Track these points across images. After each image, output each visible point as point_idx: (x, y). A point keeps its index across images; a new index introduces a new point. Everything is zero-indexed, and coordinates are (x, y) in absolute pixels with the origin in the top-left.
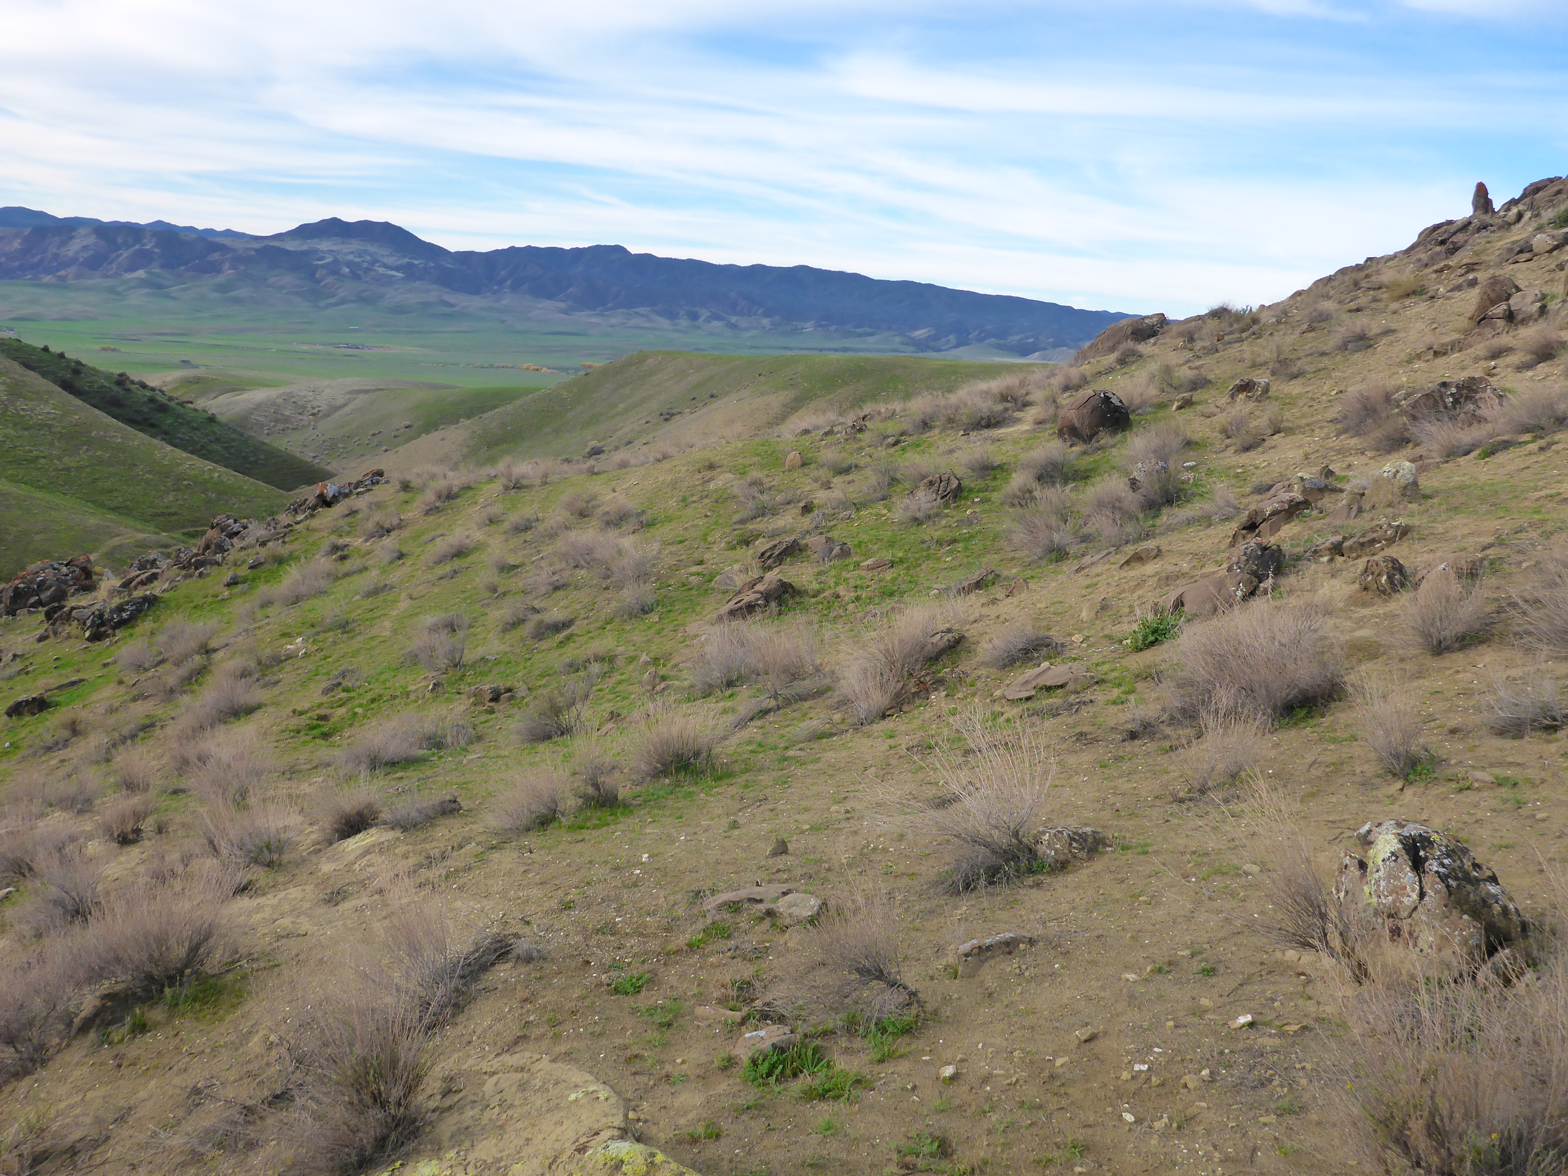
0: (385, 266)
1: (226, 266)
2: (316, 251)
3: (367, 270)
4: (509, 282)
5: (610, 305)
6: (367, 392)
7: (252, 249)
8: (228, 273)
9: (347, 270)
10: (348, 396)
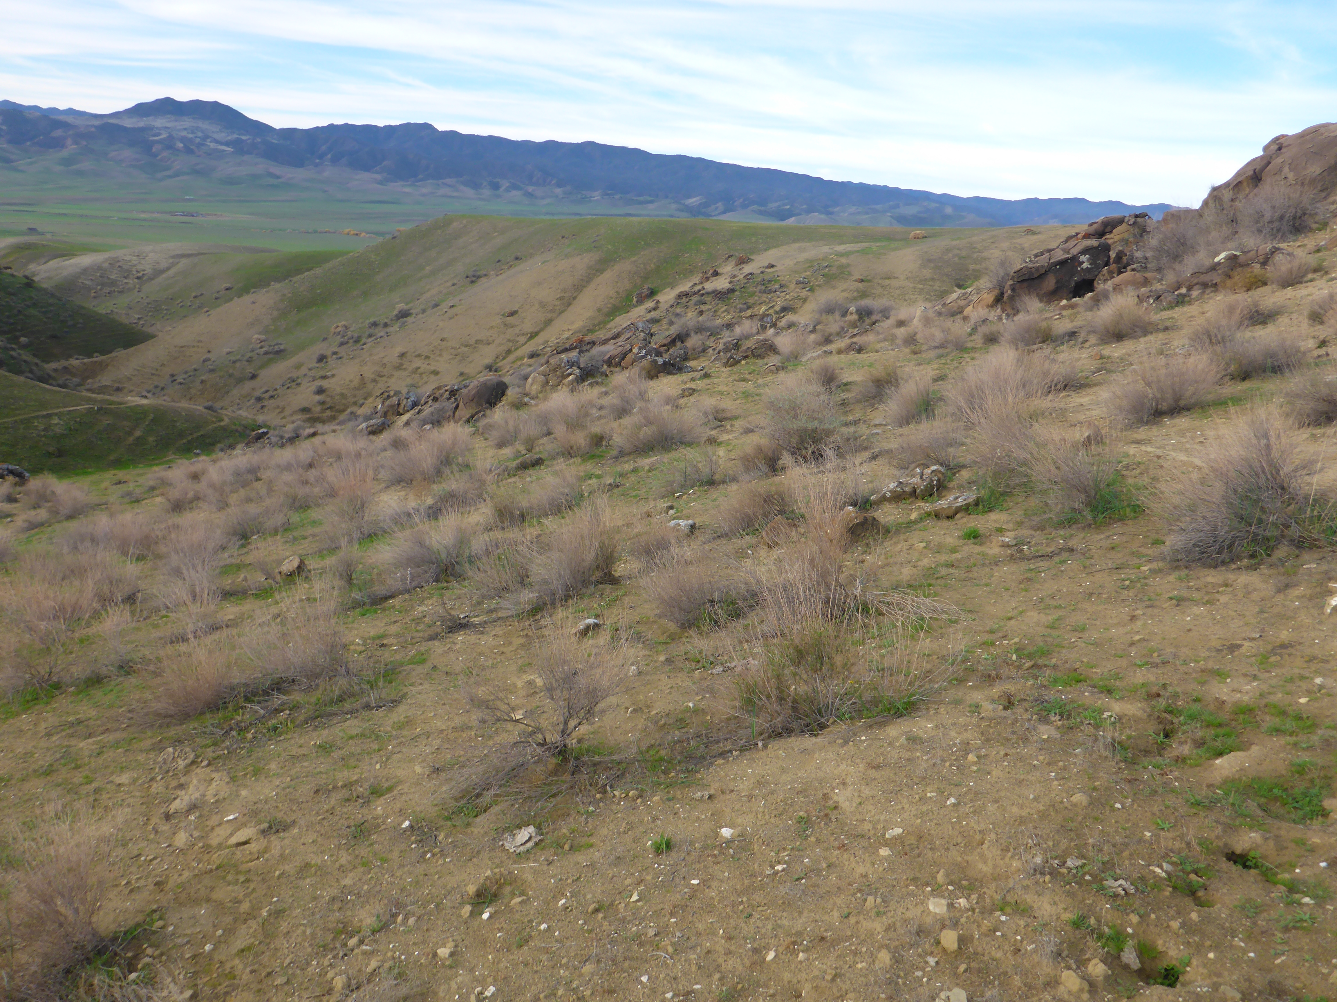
0: (216, 141)
1: (69, 141)
2: (151, 128)
3: (199, 145)
4: (329, 156)
5: (420, 176)
6: (189, 256)
7: (93, 126)
8: (71, 148)
9: (182, 145)
10: (171, 261)
